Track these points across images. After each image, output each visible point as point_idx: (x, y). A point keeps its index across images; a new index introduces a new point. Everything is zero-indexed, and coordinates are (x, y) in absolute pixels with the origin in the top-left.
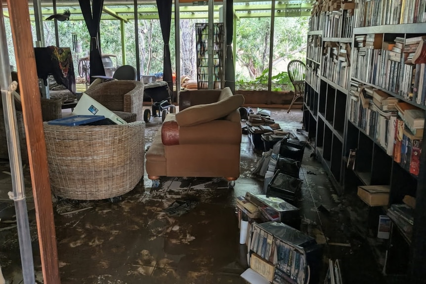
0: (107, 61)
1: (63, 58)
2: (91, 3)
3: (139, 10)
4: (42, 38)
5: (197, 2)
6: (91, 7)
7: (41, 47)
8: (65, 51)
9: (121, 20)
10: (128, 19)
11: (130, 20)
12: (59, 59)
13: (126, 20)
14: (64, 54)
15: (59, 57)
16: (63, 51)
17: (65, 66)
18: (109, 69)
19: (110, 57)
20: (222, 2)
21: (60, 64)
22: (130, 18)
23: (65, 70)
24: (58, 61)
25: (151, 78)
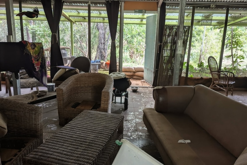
0: (64, 52)
1: (35, 53)
2: (52, 7)
3: (92, 15)
4: (13, 33)
5: (138, 10)
6: (52, 10)
7: (12, 42)
8: (37, 46)
9: (71, 21)
10: (75, 21)
11: (76, 22)
12: (32, 54)
13: (74, 22)
14: (36, 49)
15: (31, 51)
16: (36, 46)
17: (38, 61)
18: (65, 58)
19: (65, 49)
20: (157, 12)
21: (33, 58)
22: (77, 21)
23: (37, 64)
24: (31, 56)
25: (98, 65)
